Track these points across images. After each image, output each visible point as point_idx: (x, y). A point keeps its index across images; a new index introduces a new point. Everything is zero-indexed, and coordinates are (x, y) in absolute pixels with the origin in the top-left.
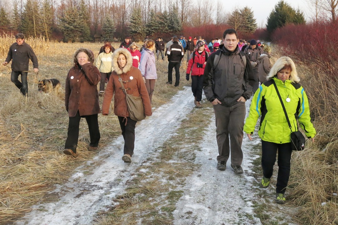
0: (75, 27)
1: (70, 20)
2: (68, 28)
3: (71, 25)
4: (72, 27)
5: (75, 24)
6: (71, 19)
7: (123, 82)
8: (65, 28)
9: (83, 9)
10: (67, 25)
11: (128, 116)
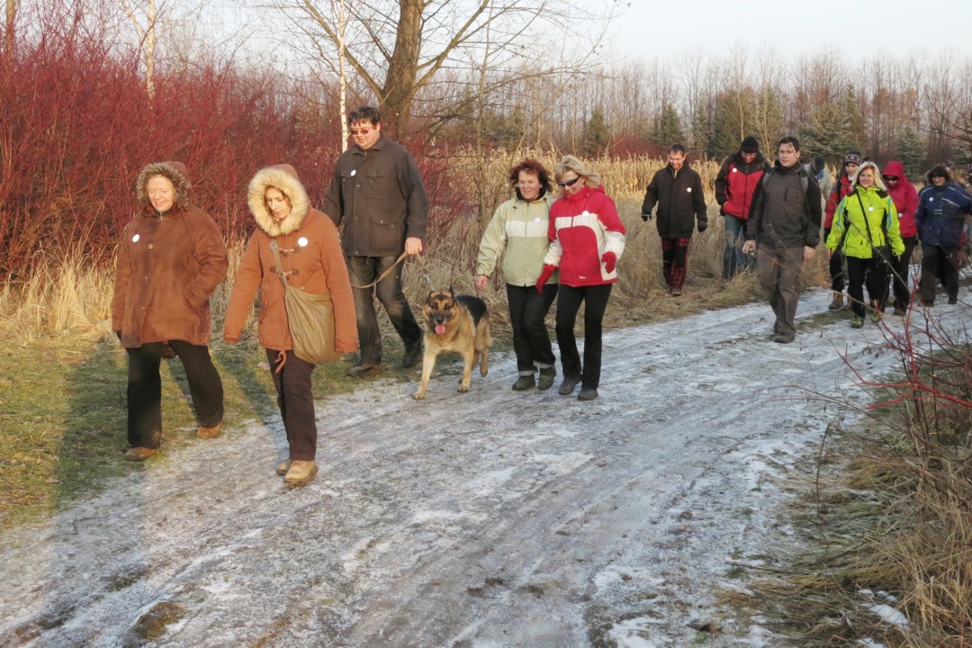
0: (836, 149)
1: (825, 134)
2: (820, 150)
3: (826, 144)
4: (829, 149)
5: (836, 142)
6: (826, 131)
7: (281, 252)
8: (813, 151)
9: (851, 110)
10: (818, 145)
11: (290, 348)
